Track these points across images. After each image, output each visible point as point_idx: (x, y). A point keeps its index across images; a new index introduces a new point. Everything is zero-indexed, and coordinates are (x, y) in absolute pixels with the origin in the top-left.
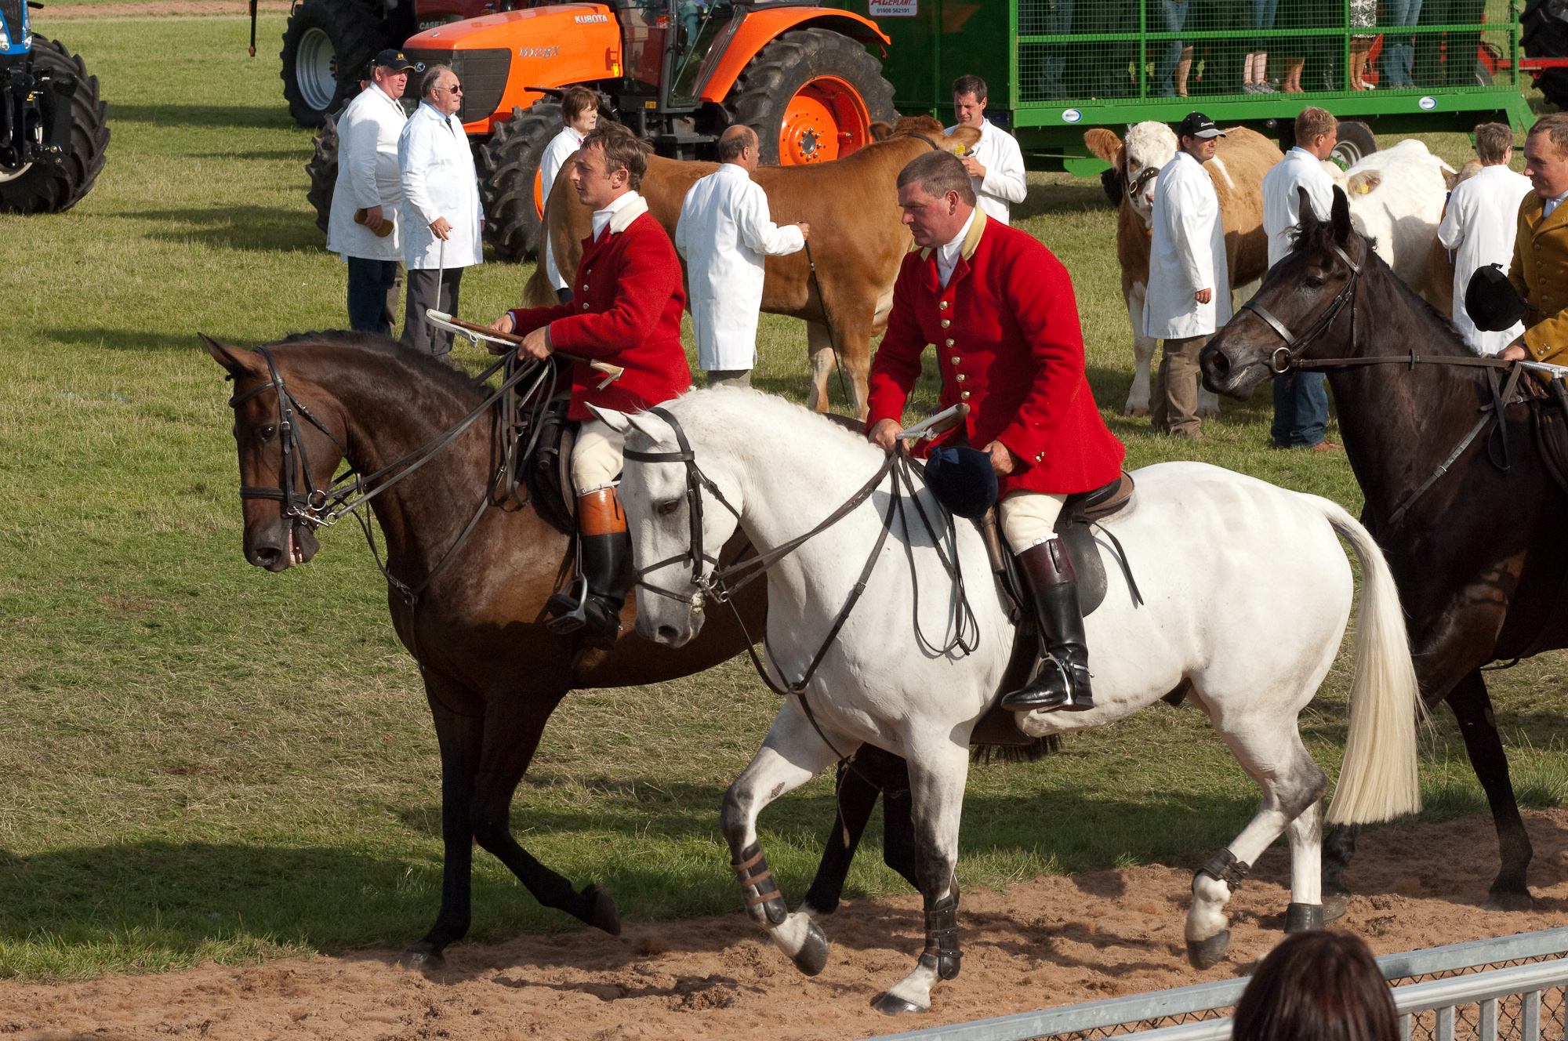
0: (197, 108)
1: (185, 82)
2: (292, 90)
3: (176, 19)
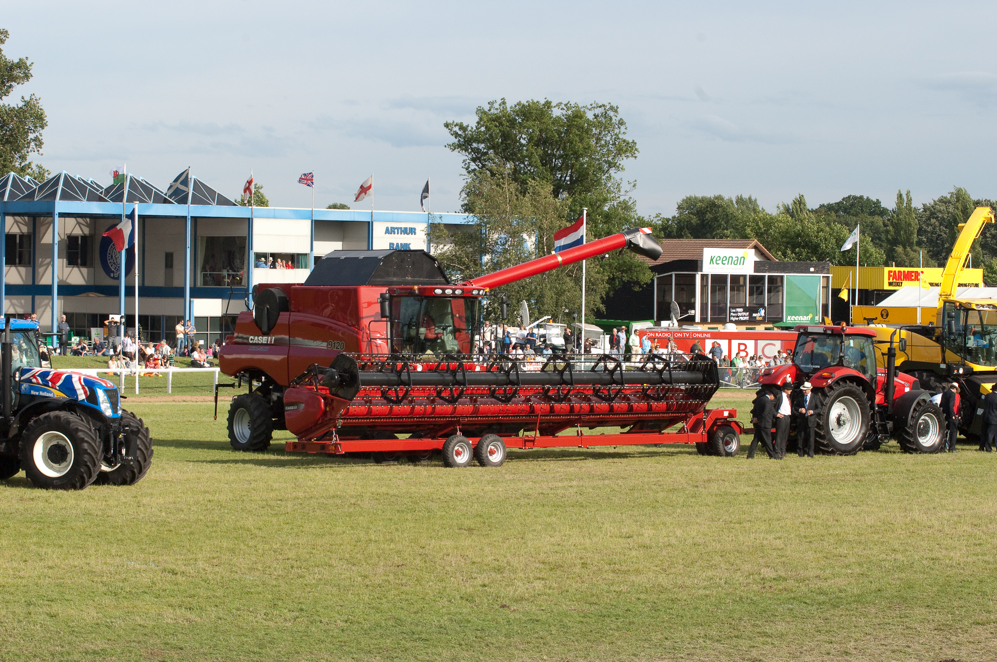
0: (192, 441)
1: (187, 430)
2: (231, 434)
3: (185, 403)
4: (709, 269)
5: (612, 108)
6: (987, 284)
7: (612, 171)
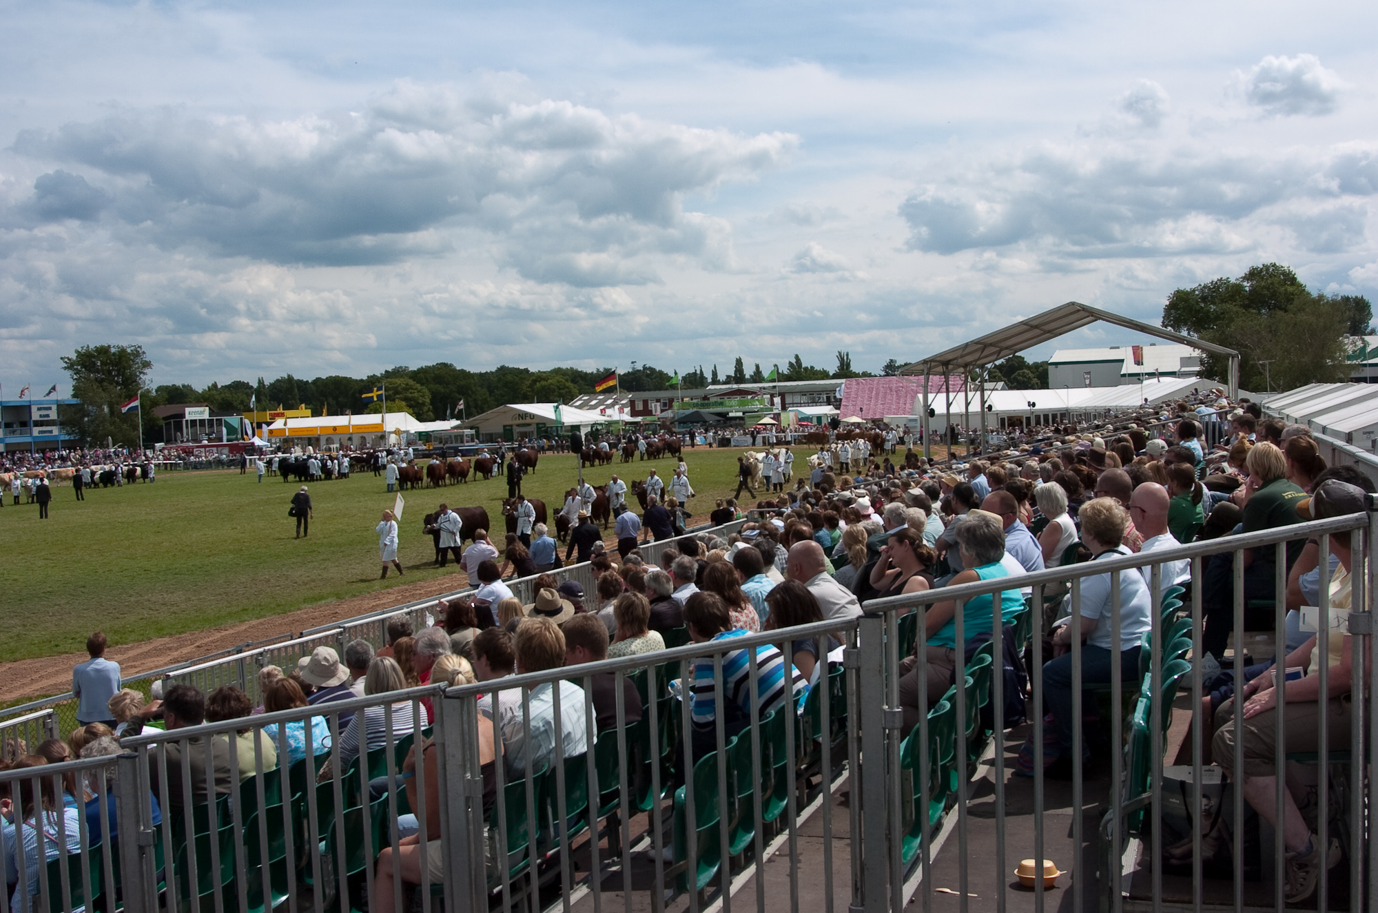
4: (188, 417)
5: (139, 347)
6: (312, 416)
7: (141, 376)
